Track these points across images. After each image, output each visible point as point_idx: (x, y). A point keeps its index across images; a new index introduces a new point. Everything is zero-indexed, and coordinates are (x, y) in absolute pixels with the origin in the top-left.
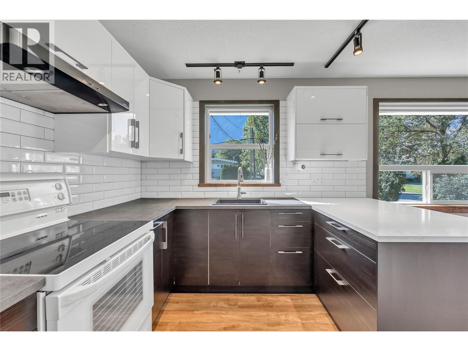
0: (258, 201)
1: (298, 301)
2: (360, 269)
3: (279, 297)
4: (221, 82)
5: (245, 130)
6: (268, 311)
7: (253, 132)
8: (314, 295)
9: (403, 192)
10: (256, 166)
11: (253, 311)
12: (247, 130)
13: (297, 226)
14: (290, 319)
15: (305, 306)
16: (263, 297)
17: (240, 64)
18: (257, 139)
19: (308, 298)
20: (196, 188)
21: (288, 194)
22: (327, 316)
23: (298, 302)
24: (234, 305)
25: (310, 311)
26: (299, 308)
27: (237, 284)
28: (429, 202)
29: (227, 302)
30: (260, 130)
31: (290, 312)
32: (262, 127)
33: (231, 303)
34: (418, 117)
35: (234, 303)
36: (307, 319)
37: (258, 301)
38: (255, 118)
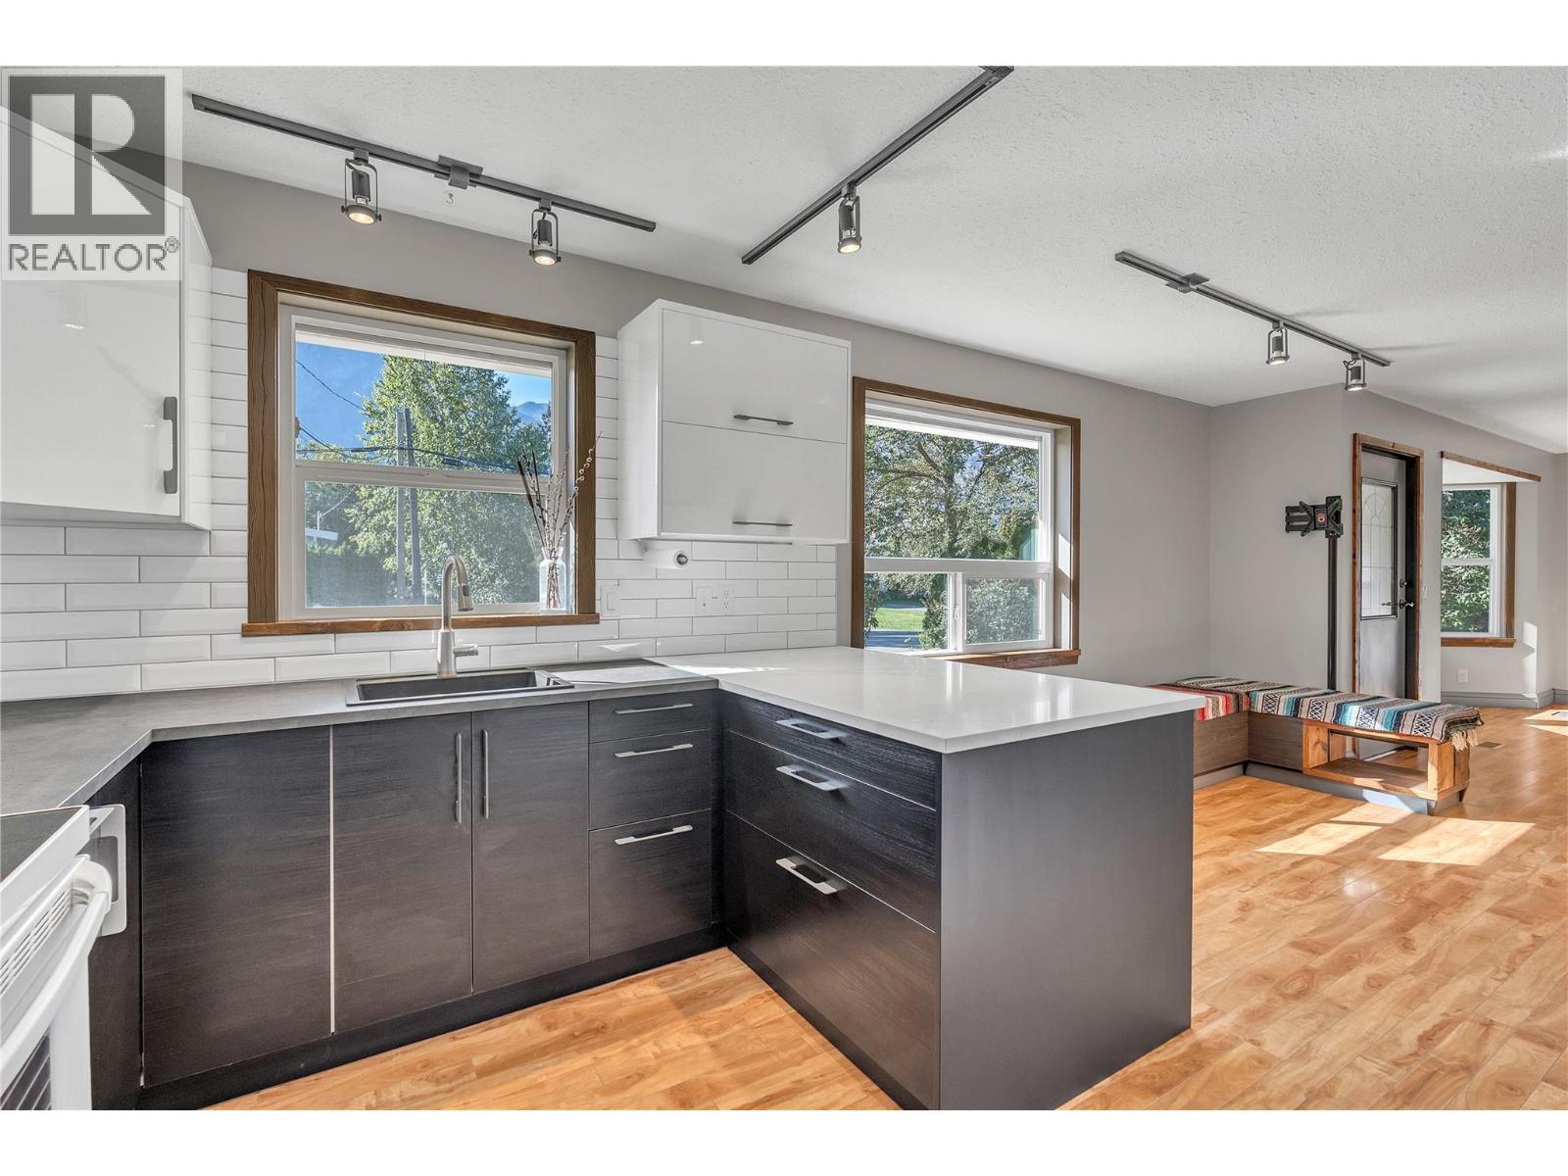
0: (525, 678)
1: (682, 984)
2: (886, 835)
3: (618, 991)
4: (378, 218)
5: (373, 412)
6: (593, 1047)
7: (410, 428)
8: (724, 951)
9: (873, 629)
10: (422, 553)
11: (538, 1068)
12: (381, 415)
13: (676, 748)
14: (671, 1046)
15: (705, 993)
16: (562, 1008)
17: (457, 172)
18: (428, 452)
19: (708, 965)
20: (237, 644)
21: (616, 649)
22: (773, 999)
23: (681, 988)
24: (460, 1073)
25: (725, 1001)
26: (688, 1004)
27: (464, 994)
28: (960, 650)
29: (424, 1075)
30: (437, 420)
31: (666, 1024)
32: (446, 412)
33: (443, 1071)
34: (904, 434)
35: (458, 1066)
36: (722, 1027)
37: (550, 1027)
38: (420, 375)
